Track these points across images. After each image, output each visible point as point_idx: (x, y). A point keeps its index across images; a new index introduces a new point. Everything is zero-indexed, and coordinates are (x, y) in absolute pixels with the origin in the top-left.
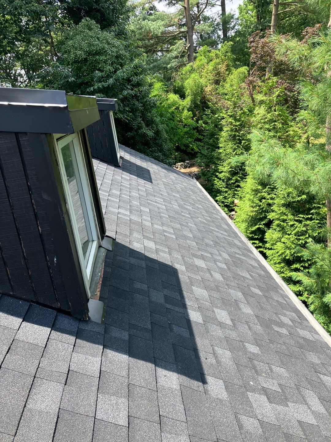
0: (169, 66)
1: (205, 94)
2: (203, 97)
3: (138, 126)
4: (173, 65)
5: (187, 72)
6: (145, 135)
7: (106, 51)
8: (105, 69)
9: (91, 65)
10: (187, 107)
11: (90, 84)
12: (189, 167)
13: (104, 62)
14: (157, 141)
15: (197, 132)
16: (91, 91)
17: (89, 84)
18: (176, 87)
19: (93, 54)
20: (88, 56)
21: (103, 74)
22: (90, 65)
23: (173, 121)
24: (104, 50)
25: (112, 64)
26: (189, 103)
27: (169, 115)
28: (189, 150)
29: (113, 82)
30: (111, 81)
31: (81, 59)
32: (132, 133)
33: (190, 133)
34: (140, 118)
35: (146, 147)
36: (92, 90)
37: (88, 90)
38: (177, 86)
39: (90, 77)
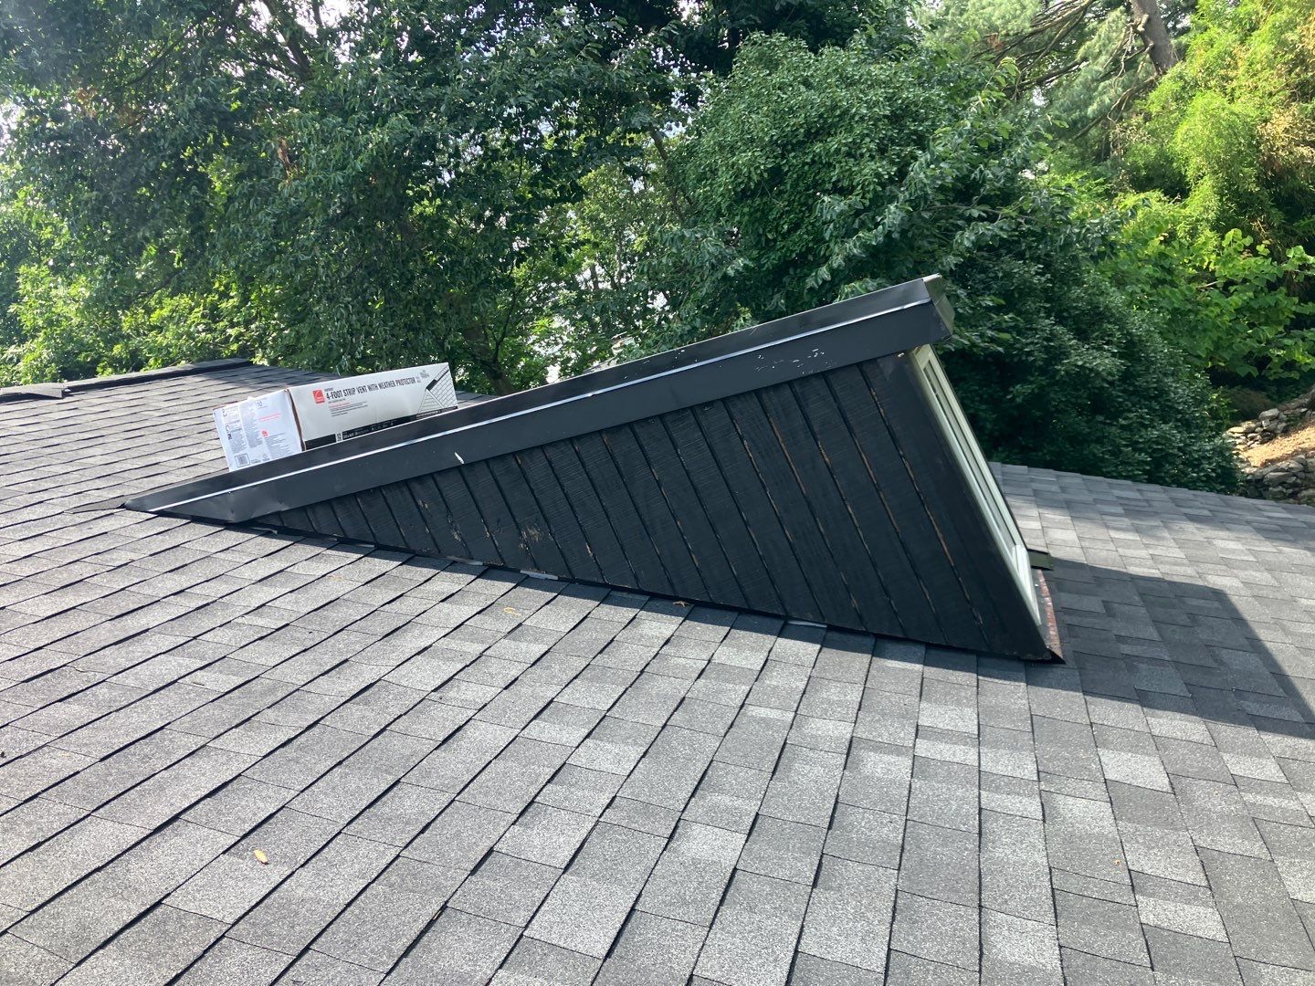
0: (1091, 110)
1: (1271, 150)
2: (1264, 164)
3: (1047, 349)
4: (1107, 101)
5: (1167, 101)
6: (1083, 377)
7: (846, 112)
8: (858, 179)
9: (801, 187)
10: (1207, 220)
11: (814, 256)
12: (1286, 432)
13: (849, 154)
14: (1140, 382)
15: (1288, 295)
16: (825, 281)
17: (811, 258)
18: (1138, 169)
19: (801, 143)
20: (783, 156)
21: (854, 198)
22: (797, 185)
23: (1173, 284)
24: (838, 112)
25: (882, 151)
26: (1214, 203)
27: (1149, 269)
28: (1274, 372)
29: (903, 214)
30: (893, 215)
31: (755, 178)
32: (1031, 383)
33: (1260, 308)
34: (1048, 317)
35: (1100, 418)
36: (828, 277)
37: (810, 282)
38: (1141, 163)
39: (807, 233)
